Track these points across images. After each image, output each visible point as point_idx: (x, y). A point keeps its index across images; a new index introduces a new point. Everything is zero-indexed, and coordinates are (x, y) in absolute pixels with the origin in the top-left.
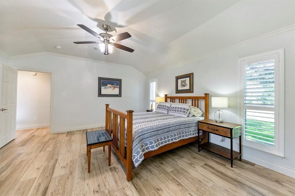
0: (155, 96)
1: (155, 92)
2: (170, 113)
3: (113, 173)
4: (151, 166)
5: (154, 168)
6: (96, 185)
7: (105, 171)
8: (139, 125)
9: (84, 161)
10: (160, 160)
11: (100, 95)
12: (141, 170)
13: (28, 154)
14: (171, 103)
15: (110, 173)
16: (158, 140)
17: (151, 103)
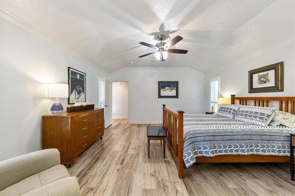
0: (217, 96)
1: (217, 92)
2: (238, 118)
3: (167, 165)
4: (206, 173)
5: (210, 176)
6: (153, 170)
7: (160, 161)
8: (191, 126)
9: (146, 148)
10: (220, 170)
11: (160, 96)
12: (195, 173)
13: (116, 135)
14: (241, 105)
15: (165, 165)
16: (215, 147)
17: (212, 105)
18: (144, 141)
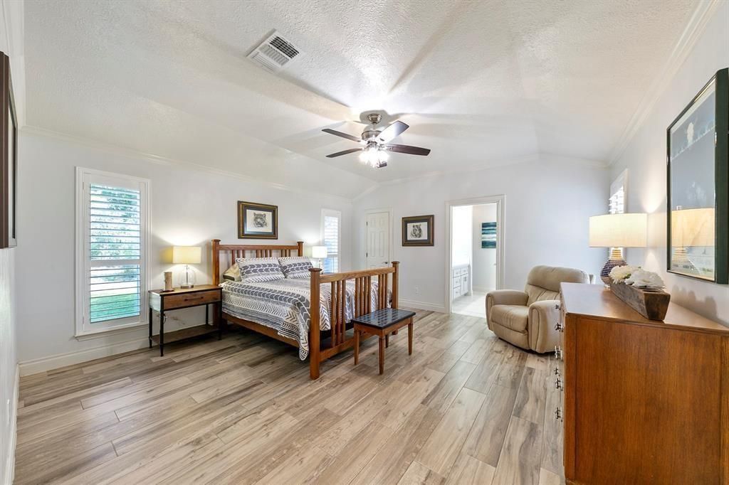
18: (381, 390)
